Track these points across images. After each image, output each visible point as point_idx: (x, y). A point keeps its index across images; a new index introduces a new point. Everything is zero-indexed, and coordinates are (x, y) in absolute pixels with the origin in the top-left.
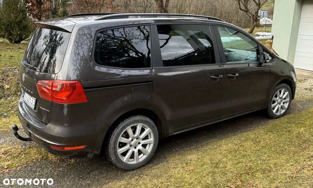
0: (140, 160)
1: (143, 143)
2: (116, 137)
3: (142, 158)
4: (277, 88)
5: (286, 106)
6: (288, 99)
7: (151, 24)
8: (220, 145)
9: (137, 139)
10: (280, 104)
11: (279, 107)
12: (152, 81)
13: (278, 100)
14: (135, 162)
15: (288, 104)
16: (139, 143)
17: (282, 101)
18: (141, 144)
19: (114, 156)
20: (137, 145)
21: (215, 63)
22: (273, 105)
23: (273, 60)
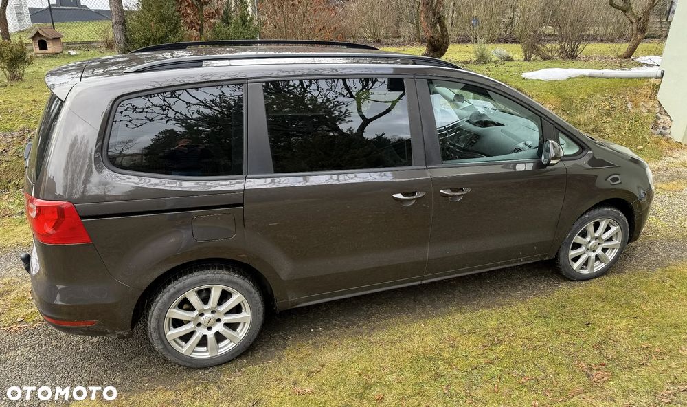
0: (220, 351)
1: (226, 322)
2: (160, 309)
3: (226, 347)
4: (587, 216)
5: (611, 255)
6: (617, 242)
7: (249, 81)
8: (409, 335)
9: (213, 312)
10: (594, 251)
11: (589, 257)
12: (242, 205)
13: (590, 242)
14: (208, 354)
15: (616, 251)
16: (219, 320)
17: (599, 244)
18: (222, 323)
19: (160, 342)
20: (214, 324)
21: (411, 165)
22: (573, 253)
23: (582, 155)
